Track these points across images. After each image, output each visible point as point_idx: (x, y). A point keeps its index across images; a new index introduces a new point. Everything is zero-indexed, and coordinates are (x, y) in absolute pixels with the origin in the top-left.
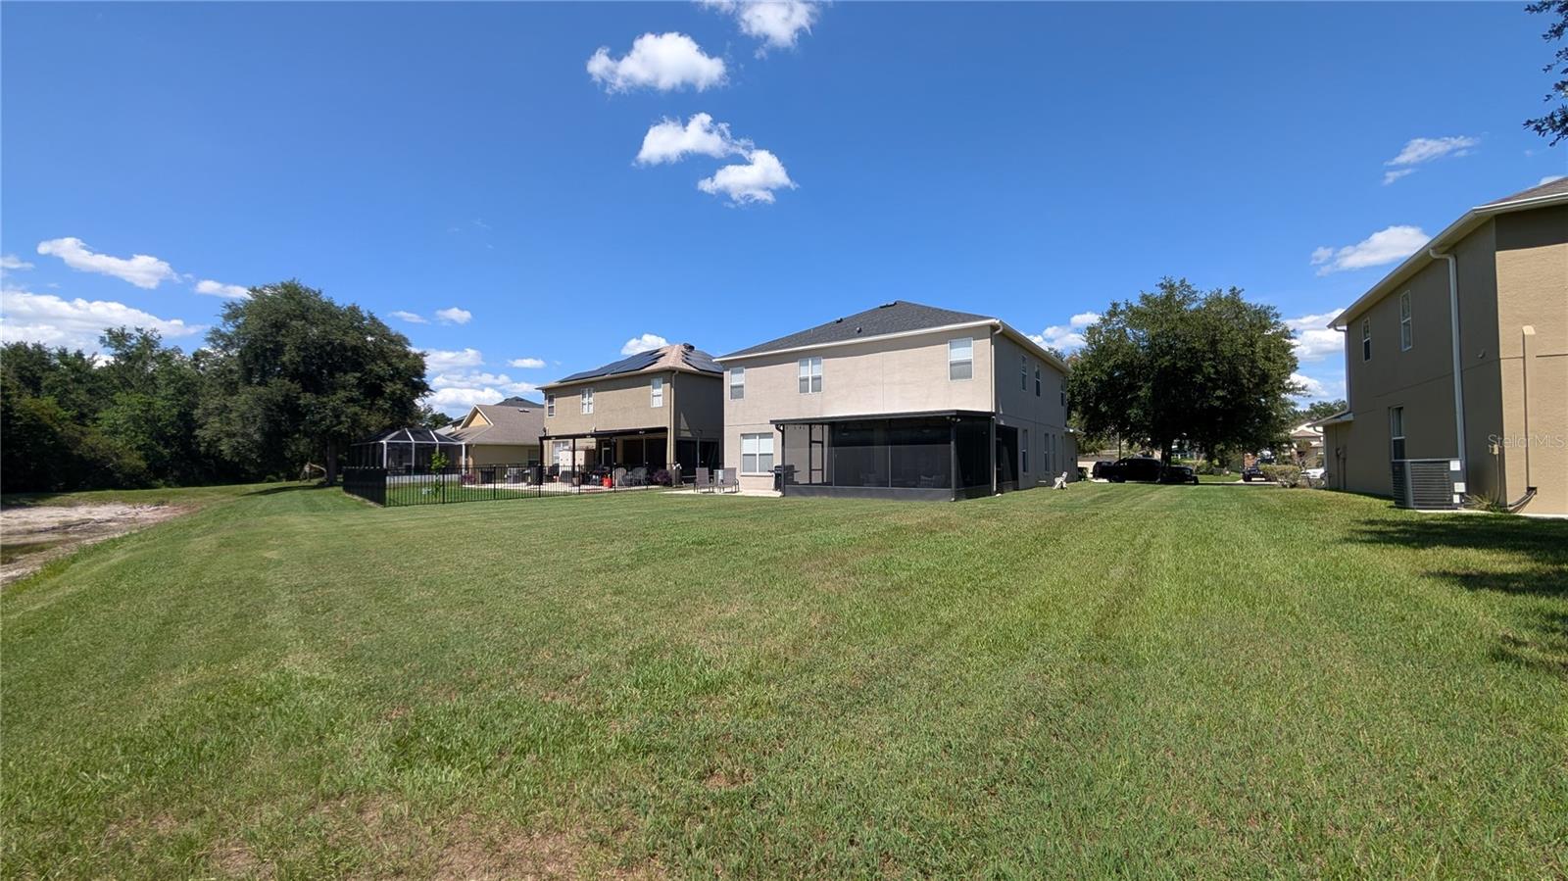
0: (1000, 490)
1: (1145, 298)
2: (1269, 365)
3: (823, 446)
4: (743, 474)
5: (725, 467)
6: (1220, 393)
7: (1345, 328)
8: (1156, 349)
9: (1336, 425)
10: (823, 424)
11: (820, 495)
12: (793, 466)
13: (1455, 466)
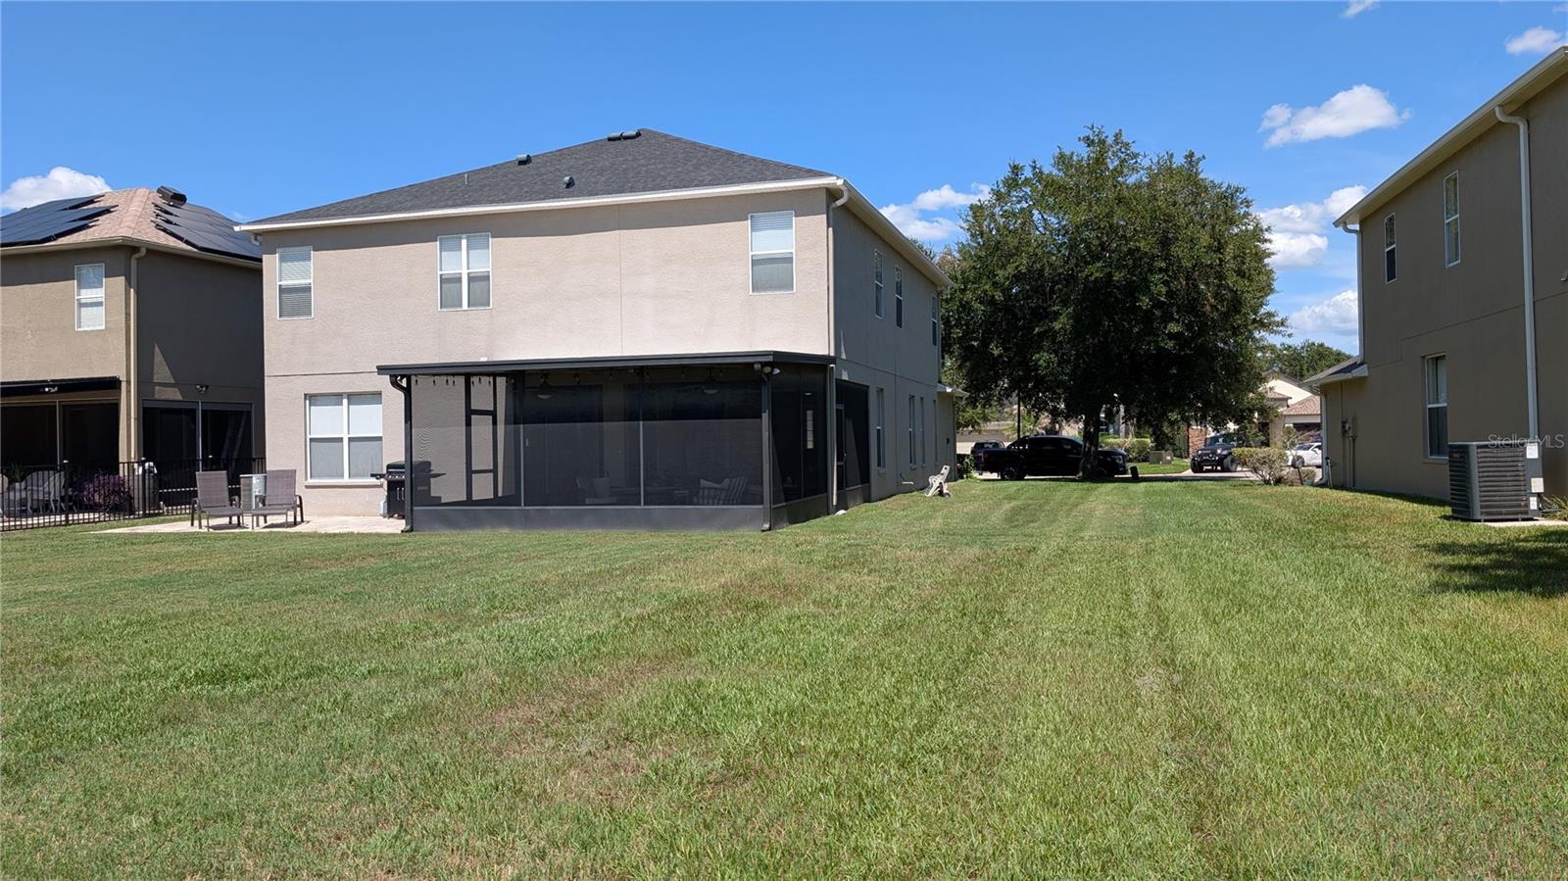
0: (843, 504)
1: (1063, 160)
2: (1243, 284)
3: (495, 423)
4: (311, 481)
5: (269, 467)
6: (1173, 327)
7: (1357, 227)
8: (1081, 250)
9: (1341, 383)
10: (495, 375)
11: (493, 527)
12: (428, 464)
13: (1532, 452)
